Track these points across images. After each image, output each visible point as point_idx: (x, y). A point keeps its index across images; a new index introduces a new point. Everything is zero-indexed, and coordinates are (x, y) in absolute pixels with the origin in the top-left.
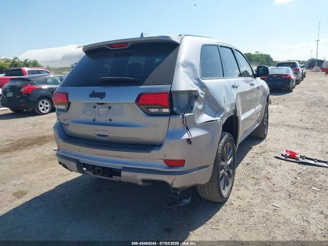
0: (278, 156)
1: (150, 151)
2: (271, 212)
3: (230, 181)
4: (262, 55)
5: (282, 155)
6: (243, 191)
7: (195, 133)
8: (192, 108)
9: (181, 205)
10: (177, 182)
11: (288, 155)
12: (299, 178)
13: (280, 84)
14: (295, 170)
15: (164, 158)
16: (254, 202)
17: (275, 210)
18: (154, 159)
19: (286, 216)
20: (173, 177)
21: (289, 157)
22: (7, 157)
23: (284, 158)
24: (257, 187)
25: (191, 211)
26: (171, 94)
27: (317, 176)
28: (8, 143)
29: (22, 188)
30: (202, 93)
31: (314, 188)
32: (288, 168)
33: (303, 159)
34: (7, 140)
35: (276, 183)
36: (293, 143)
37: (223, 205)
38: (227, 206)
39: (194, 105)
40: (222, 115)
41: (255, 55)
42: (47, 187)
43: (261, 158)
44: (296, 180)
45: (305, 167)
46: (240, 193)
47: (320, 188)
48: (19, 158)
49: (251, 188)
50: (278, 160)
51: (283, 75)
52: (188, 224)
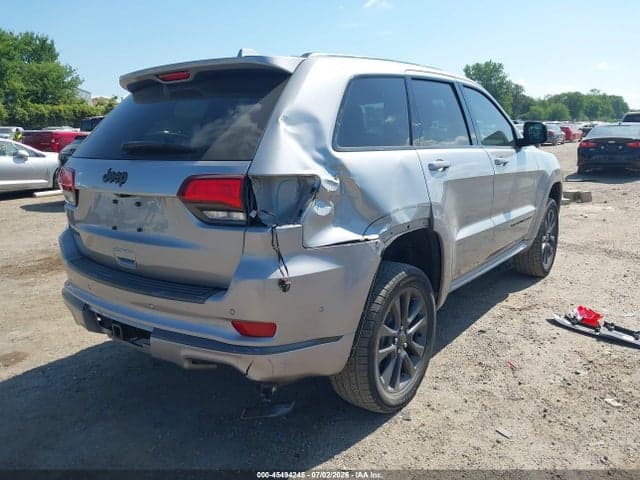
0: (557, 318)
1: (204, 300)
2: (485, 446)
3: (416, 369)
4: (604, 97)
5: (566, 317)
6: (445, 393)
7: (298, 268)
8: (301, 212)
9: (272, 416)
10: (259, 368)
11: (579, 318)
12: (583, 373)
13: (623, 158)
14: (581, 354)
15: (233, 317)
16: (457, 420)
17: (498, 442)
18: (209, 318)
19: (517, 460)
20: (250, 357)
21: (579, 323)
22: (27, 284)
23: (568, 323)
24: (480, 386)
25: (315, 427)
26: (248, 181)
27: (629, 371)
28: (44, 256)
29: (20, 347)
30: (329, 182)
31: (609, 400)
32: (569, 347)
33: (610, 330)
34: (43, 252)
35: (526, 379)
36: (606, 291)
37: (386, 421)
38: (396, 423)
39: (306, 206)
40: (384, 230)
41: (588, 97)
42: (68, 348)
43: (517, 321)
44: (576, 376)
45: (607, 348)
46: (436, 397)
47: (624, 401)
48: (46, 287)
49: (466, 386)
50: (554, 327)
51: (631, 140)
52: (297, 456)
